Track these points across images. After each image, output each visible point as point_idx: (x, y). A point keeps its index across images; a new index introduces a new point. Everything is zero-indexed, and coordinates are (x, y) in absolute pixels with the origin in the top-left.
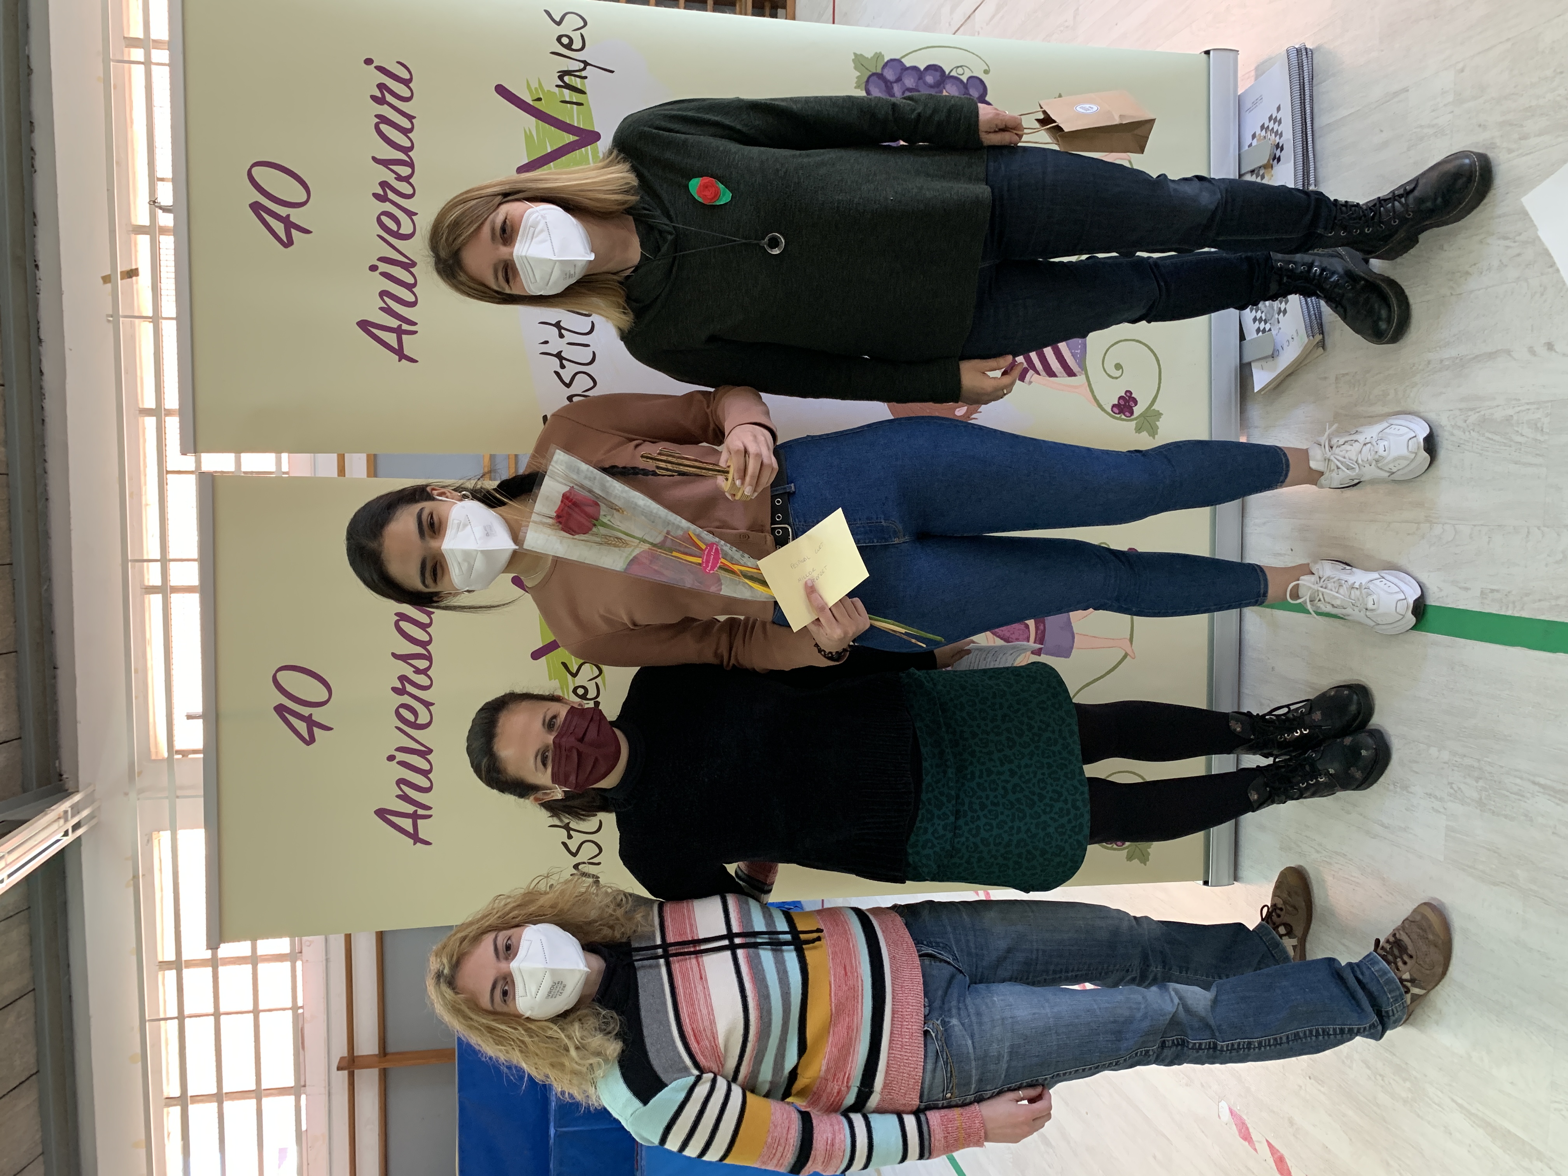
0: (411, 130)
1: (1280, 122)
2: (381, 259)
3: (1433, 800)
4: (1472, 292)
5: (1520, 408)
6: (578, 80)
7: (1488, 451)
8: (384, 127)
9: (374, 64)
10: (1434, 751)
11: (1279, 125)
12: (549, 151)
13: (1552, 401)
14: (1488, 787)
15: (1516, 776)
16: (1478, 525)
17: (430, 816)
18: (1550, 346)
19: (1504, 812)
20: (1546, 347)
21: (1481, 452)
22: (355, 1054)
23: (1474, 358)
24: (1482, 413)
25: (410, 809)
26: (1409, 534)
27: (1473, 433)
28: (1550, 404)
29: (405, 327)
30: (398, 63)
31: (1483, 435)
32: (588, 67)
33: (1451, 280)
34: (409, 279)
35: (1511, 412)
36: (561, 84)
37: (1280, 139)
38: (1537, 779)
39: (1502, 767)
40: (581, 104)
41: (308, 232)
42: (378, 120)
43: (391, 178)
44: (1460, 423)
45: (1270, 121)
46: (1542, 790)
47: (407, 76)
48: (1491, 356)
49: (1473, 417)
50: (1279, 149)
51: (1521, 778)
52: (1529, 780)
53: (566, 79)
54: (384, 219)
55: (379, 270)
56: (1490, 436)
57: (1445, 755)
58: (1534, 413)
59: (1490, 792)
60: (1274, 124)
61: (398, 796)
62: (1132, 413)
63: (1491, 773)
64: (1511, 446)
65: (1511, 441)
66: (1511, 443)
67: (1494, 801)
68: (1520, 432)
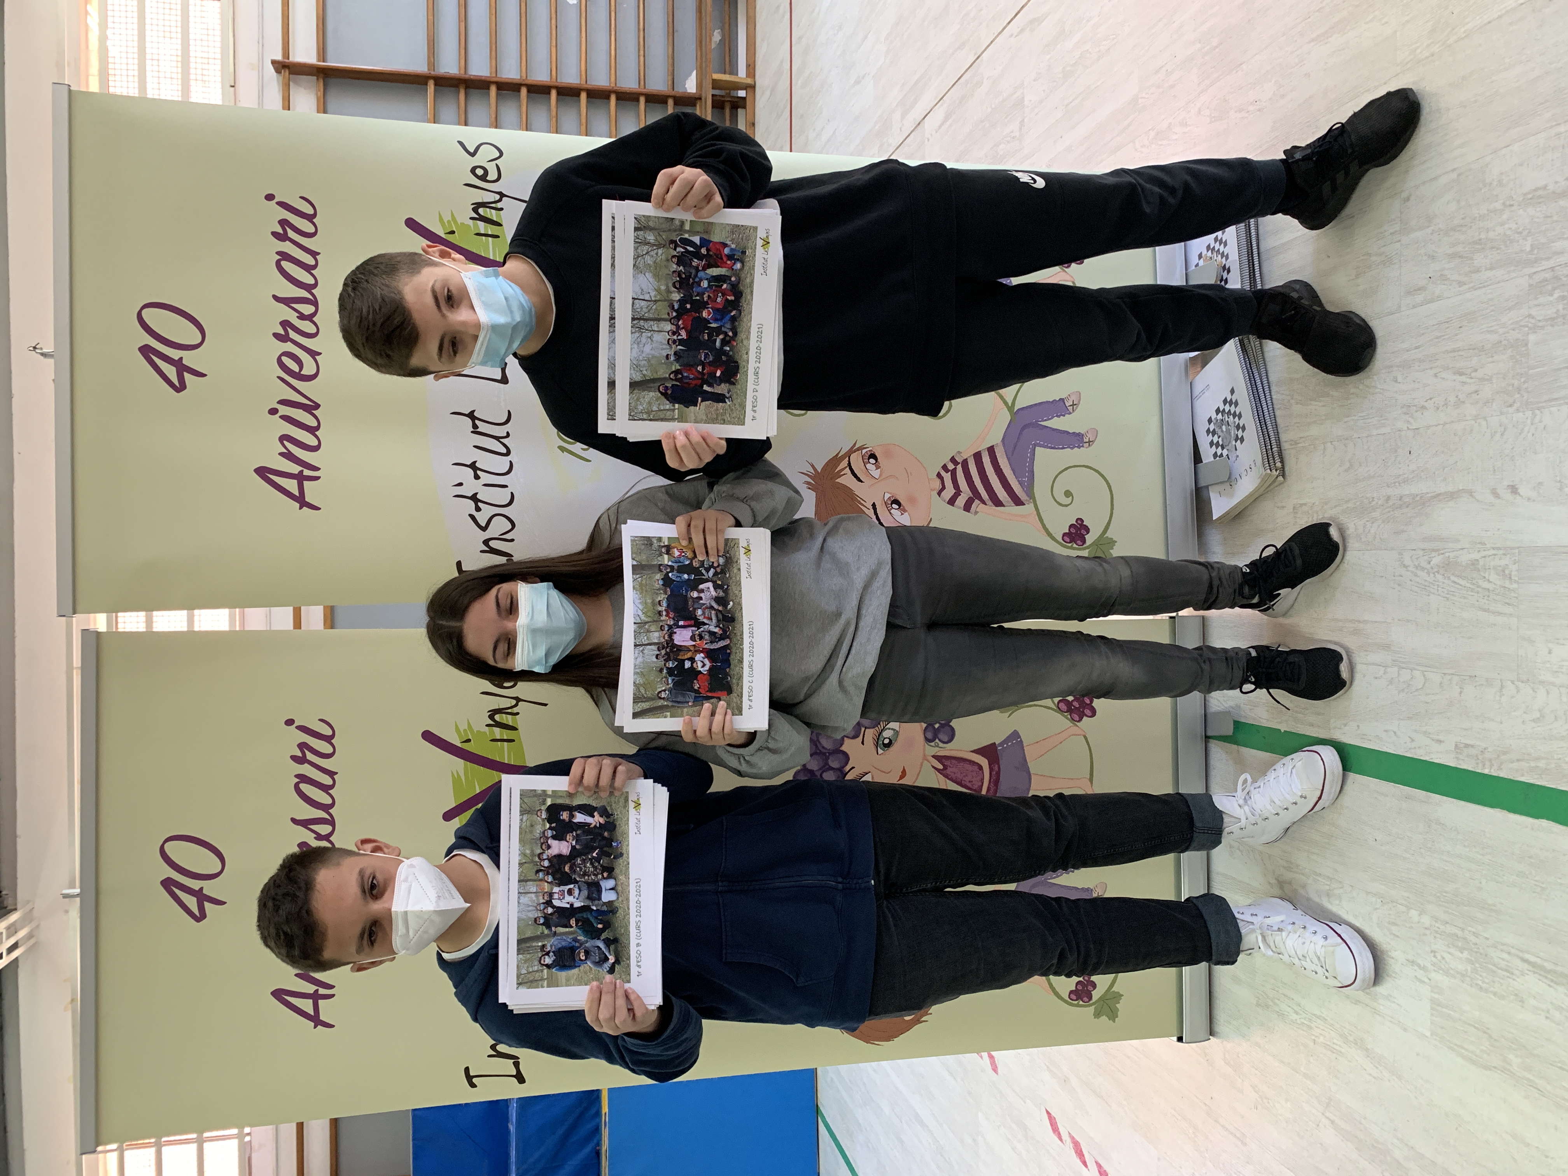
0: (315, 267)
1: (1225, 245)
2: (282, 402)
3: (1416, 968)
4: (1428, 427)
5: (1486, 553)
6: (493, 211)
7: (1453, 595)
8: (284, 264)
10: (1414, 913)
11: (1225, 247)
13: (1518, 548)
14: (1473, 959)
15: (1502, 950)
16: (1449, 674)
18: (1514, 490)
19: (1492, 989)
20: (1509, 491)
21: (1447, 596)
23: (1435, 497)
24: (1447, 555)
25: (311, 989)
26: (1376, 678)
27: (1438, 576)
28: (1517, 551)
29: (307, 472)
30: (302, 198)
31: (1449, 578)
32: (504, 199)
33: (1405, 413)
34: (311, 422)
35: (1475, 556)
36: (476, 216)
38: (1527, 956)
39: (1487, 939)
40: (498, 237)
41: (203, 375)
42: (279, 257)
43: (293, 318)
44: (1424, 564)
45: (1216, 242)
46: (1531, 969)
47: (311, 211)
48: (1452, 496)
49: (1437, 560)
50: (1226, 271)
51: (1509, 953)
52: (1518, 956)
53: (481, 211)
54: (284, 359)
55: (280, 414)
56: (1456, 579)
57: (1426, 920)
58: (1500, 559)
59: (1477, 965)
60: (1220, 245)
62: (1084, 542)
63: (1476, 944)
64: (1478, 593)
65: (1479, 587)
66: (1478, 589)
67: (1481, 976)
68: (1487, 578)
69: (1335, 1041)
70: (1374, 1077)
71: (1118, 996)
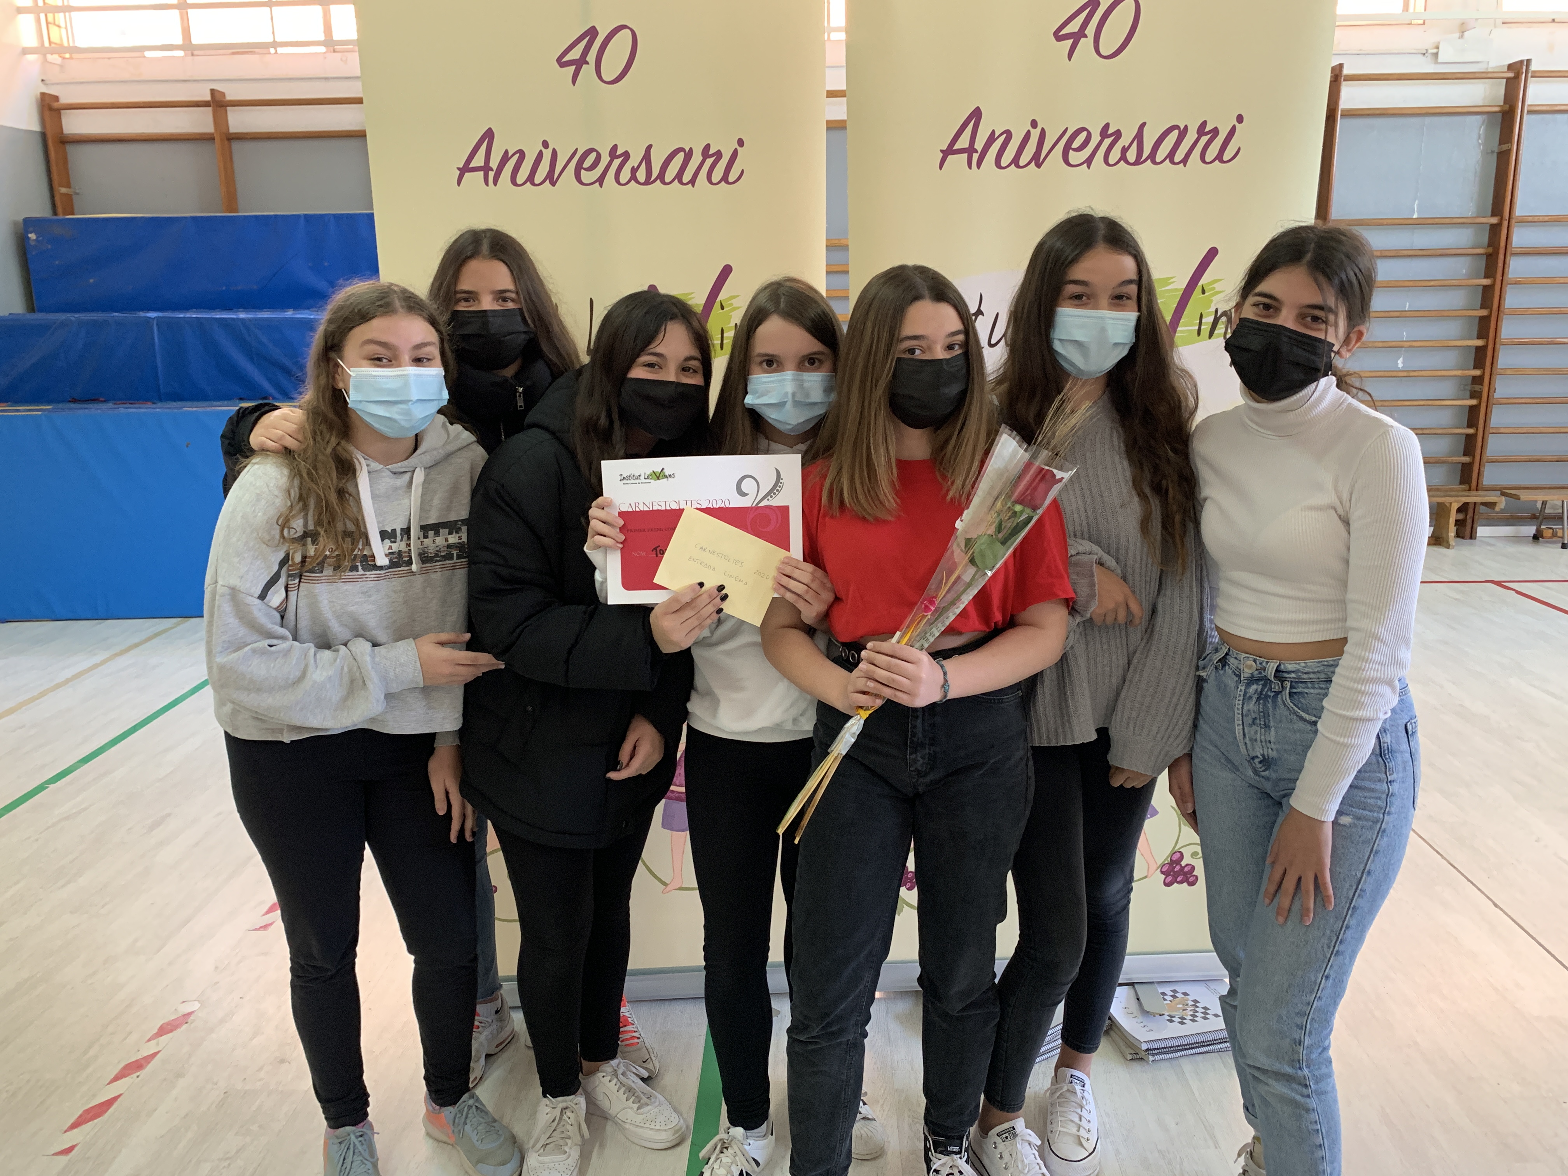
0: (1172, 162)
8: (1175, 133)
9: (1237, 125)
17: (487, 184)
22: (228, 108)
25: (494, 164)
29: (975, 156)
34: (1023, 160)
36: (1219, 314)
40: (1199, 334)
41: (1070, 58)
42: (1182, 128)
43: (1123, 142)
47: (1225, 158)
54: (1084, 134)
55: (1032, 130)
61: (506, 152)
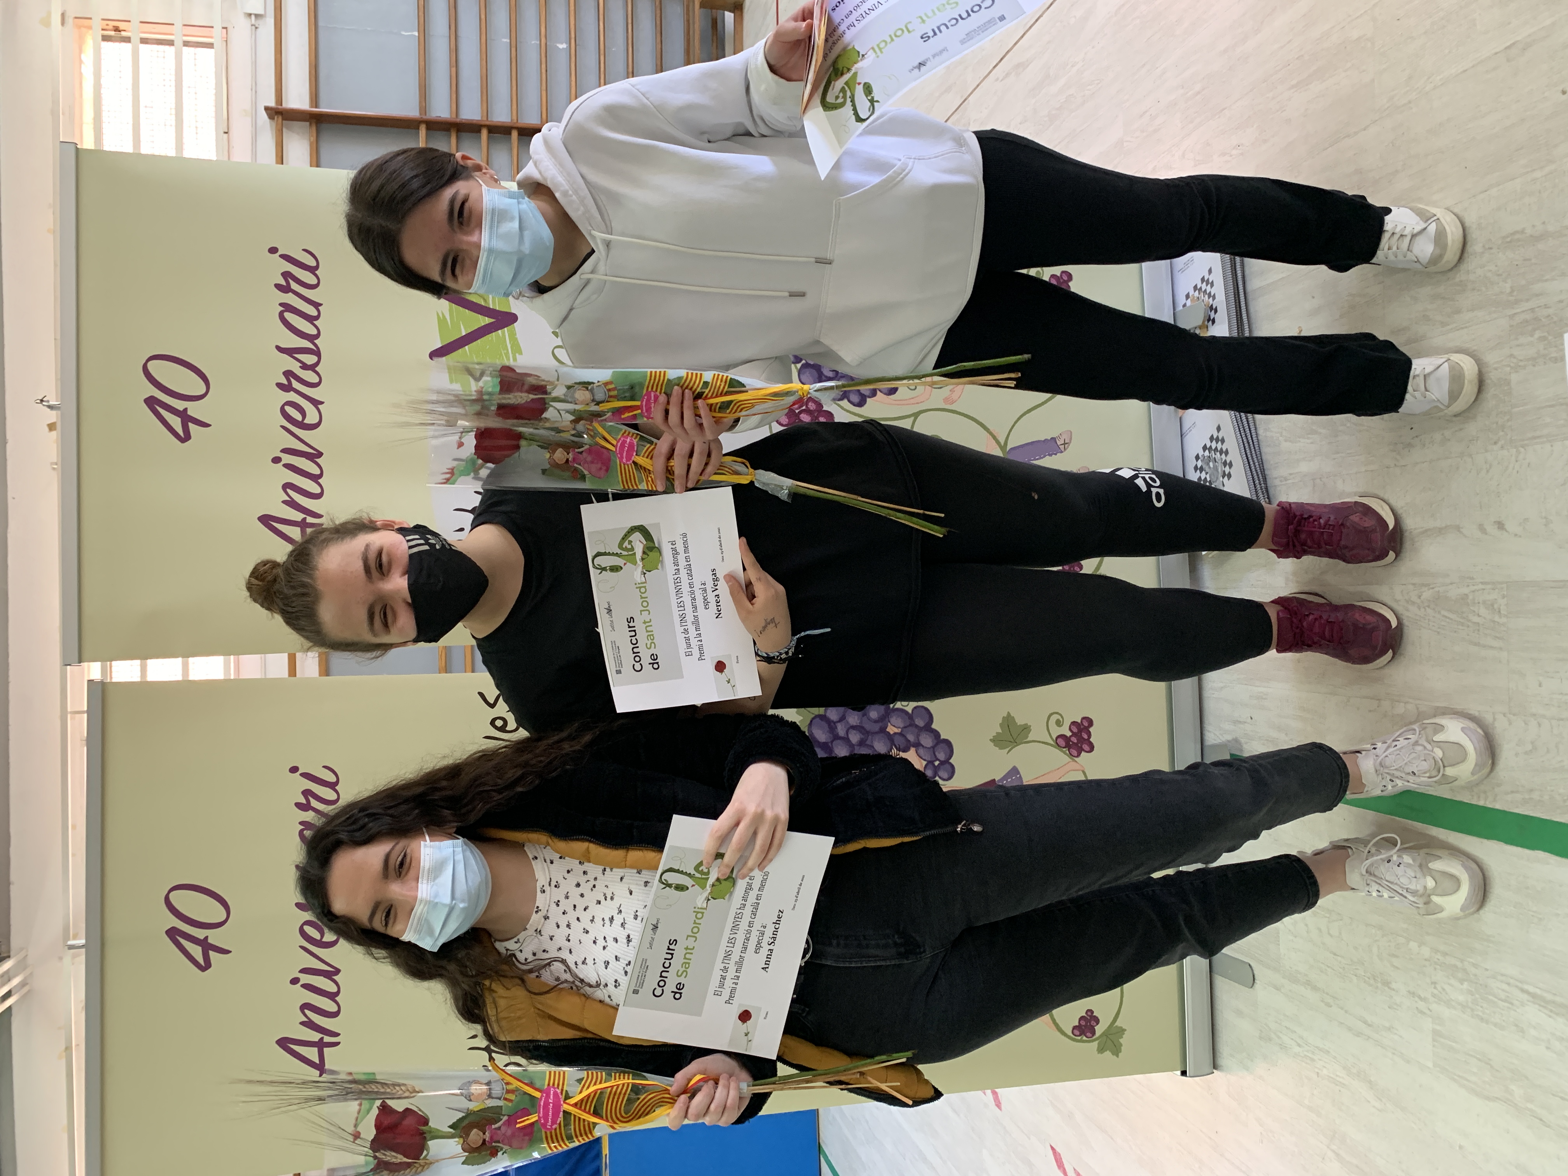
0: (317, 317)
1: (1212, 285)
2: (285, 451)
3: (1417, 999)
5: (1476, 587)
7: (1444, 629)
8: (288, 316)
9: (280, 253)
10: (1413, 945)
11: (1212, 286)
12: (464, 334)
13: (1507, 582)
14: (1473, 990)
15: (1502, 981)
17: (338, 1044)
18: (1500, 525)
19: (1493, 1020)
20: (1496, 526)
21: (1439, 630)
23: (1423, 533)
24: (1437, 589)
25: (315, 1036)
26: (1370, 711)
27: (1429, 610)
28: (1504, 586)
29: (309, 519)
30: (304, 250)
31: (1439, 612)
35: (1466, 590)
37: (1213, 300)
38: (1526, 987)
39: (1486, 970)
41: (208, 425)
42: (282, 309)
43: (295, 367)
44: (1414, 598)
45: (1202, 283)
46: (1531, 999)
47: (314, 264)
48: (1441, 531)
49: (1427, 594)
50: (1213, 311)
51: (1509, 984)
52: (1517, 987)
54: (288, 409)
55: (282, 463)
56: (1446, 614)
57: (1426, 952)
58: (1489, 594)
59: (1477, 996)
60: (1207, 285)
61: (302, 1023)
63: (1475, 975)
64: (1468, 627)
65: (1469, 621)
66: (1469, 624)
67: (1482, 1007)
68: (1476, 610)
69: (1338, 1073)
70: (1378, 1110)
71: (1122, 1031)
